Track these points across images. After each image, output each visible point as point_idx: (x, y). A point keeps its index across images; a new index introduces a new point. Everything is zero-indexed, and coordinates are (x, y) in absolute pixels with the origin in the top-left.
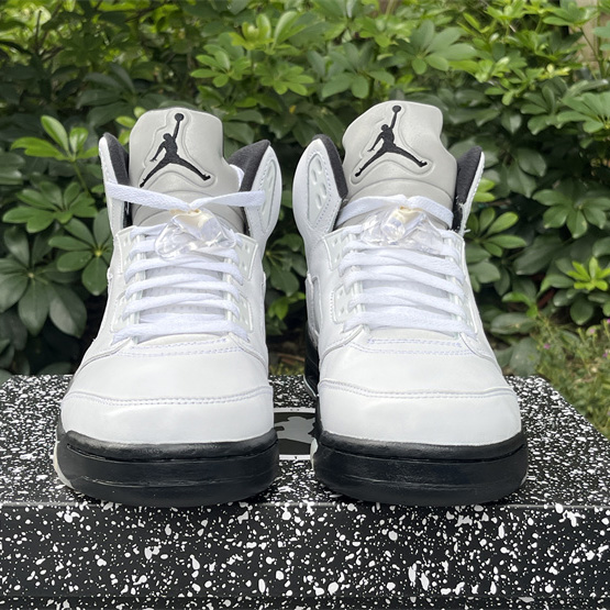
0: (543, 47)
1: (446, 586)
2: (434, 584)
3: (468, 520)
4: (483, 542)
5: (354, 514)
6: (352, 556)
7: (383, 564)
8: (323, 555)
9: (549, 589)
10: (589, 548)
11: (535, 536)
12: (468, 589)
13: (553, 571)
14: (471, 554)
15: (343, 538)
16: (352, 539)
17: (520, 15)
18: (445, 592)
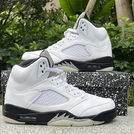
0: (114, 34)
1: (92, 85)
2: (90, 85)
3: (96, 75)
4: (98, 78)
5: (77, 74)
6: (77, 80)
7: (82, 81)
8: (73, 80)
9: (109, 86)
10: (115, 79)
11: (106, 77)
12: (96, 85)
13: (109, 83)
14: (96, 80)
15: (76, 77)
16: (77, 78)
17: (109, 28)
18: (92, 86)
